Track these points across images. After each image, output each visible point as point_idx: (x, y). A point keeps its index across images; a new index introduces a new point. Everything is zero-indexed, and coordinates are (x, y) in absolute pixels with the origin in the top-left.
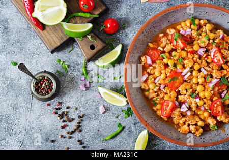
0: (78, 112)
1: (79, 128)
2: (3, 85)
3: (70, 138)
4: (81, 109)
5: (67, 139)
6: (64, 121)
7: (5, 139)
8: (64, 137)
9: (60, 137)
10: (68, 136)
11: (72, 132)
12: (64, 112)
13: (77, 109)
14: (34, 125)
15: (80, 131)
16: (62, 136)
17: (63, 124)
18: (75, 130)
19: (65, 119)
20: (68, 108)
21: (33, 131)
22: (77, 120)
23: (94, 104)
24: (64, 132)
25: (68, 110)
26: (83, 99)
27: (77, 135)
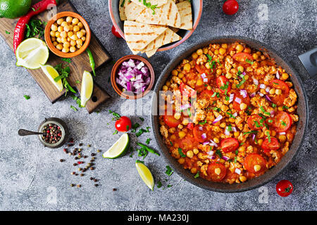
0: (91, 149)
1: (92, 166)
2: (15, 119)
3: (83, 175)
4: (95, 146)
5: (79, 176)
6: (77, 158)
7: (16, 174)
8: (77, 175)
9: (72, 174)
10: (80, 173)
11: (85, 170)
12: (77, 149)
13: (90, 146)
14: (46, 161)
15: (93, 169)
16: (74, 173)
17: (76, 161)
18: (88, 168)
19: (78, 155)
20: (81, 145)
21: (45, 166)
22: (91, 158)
23: (108, 142)
24: (77, 169)
25: (81, 147)
26: (97, 136)
27: (90, 173)
